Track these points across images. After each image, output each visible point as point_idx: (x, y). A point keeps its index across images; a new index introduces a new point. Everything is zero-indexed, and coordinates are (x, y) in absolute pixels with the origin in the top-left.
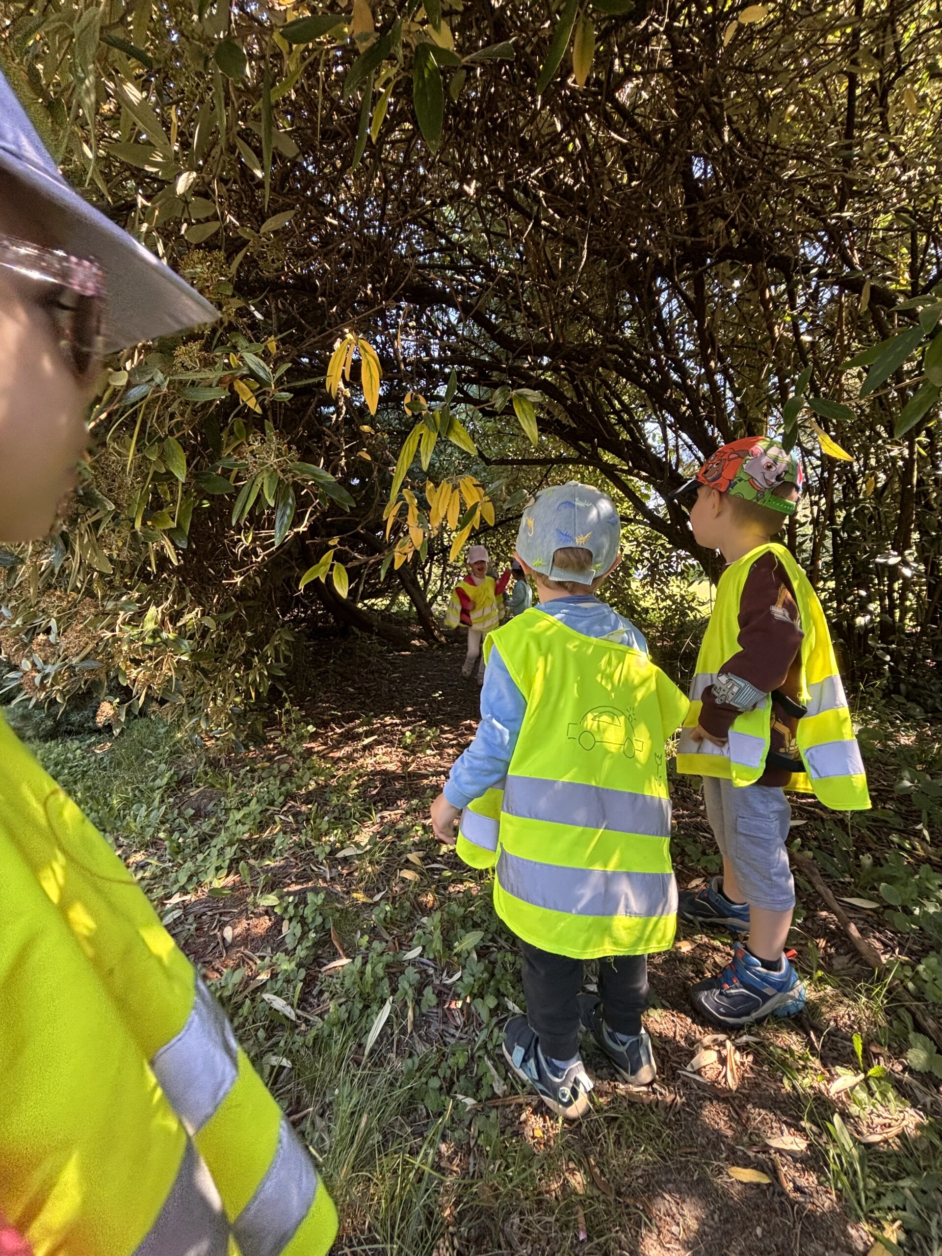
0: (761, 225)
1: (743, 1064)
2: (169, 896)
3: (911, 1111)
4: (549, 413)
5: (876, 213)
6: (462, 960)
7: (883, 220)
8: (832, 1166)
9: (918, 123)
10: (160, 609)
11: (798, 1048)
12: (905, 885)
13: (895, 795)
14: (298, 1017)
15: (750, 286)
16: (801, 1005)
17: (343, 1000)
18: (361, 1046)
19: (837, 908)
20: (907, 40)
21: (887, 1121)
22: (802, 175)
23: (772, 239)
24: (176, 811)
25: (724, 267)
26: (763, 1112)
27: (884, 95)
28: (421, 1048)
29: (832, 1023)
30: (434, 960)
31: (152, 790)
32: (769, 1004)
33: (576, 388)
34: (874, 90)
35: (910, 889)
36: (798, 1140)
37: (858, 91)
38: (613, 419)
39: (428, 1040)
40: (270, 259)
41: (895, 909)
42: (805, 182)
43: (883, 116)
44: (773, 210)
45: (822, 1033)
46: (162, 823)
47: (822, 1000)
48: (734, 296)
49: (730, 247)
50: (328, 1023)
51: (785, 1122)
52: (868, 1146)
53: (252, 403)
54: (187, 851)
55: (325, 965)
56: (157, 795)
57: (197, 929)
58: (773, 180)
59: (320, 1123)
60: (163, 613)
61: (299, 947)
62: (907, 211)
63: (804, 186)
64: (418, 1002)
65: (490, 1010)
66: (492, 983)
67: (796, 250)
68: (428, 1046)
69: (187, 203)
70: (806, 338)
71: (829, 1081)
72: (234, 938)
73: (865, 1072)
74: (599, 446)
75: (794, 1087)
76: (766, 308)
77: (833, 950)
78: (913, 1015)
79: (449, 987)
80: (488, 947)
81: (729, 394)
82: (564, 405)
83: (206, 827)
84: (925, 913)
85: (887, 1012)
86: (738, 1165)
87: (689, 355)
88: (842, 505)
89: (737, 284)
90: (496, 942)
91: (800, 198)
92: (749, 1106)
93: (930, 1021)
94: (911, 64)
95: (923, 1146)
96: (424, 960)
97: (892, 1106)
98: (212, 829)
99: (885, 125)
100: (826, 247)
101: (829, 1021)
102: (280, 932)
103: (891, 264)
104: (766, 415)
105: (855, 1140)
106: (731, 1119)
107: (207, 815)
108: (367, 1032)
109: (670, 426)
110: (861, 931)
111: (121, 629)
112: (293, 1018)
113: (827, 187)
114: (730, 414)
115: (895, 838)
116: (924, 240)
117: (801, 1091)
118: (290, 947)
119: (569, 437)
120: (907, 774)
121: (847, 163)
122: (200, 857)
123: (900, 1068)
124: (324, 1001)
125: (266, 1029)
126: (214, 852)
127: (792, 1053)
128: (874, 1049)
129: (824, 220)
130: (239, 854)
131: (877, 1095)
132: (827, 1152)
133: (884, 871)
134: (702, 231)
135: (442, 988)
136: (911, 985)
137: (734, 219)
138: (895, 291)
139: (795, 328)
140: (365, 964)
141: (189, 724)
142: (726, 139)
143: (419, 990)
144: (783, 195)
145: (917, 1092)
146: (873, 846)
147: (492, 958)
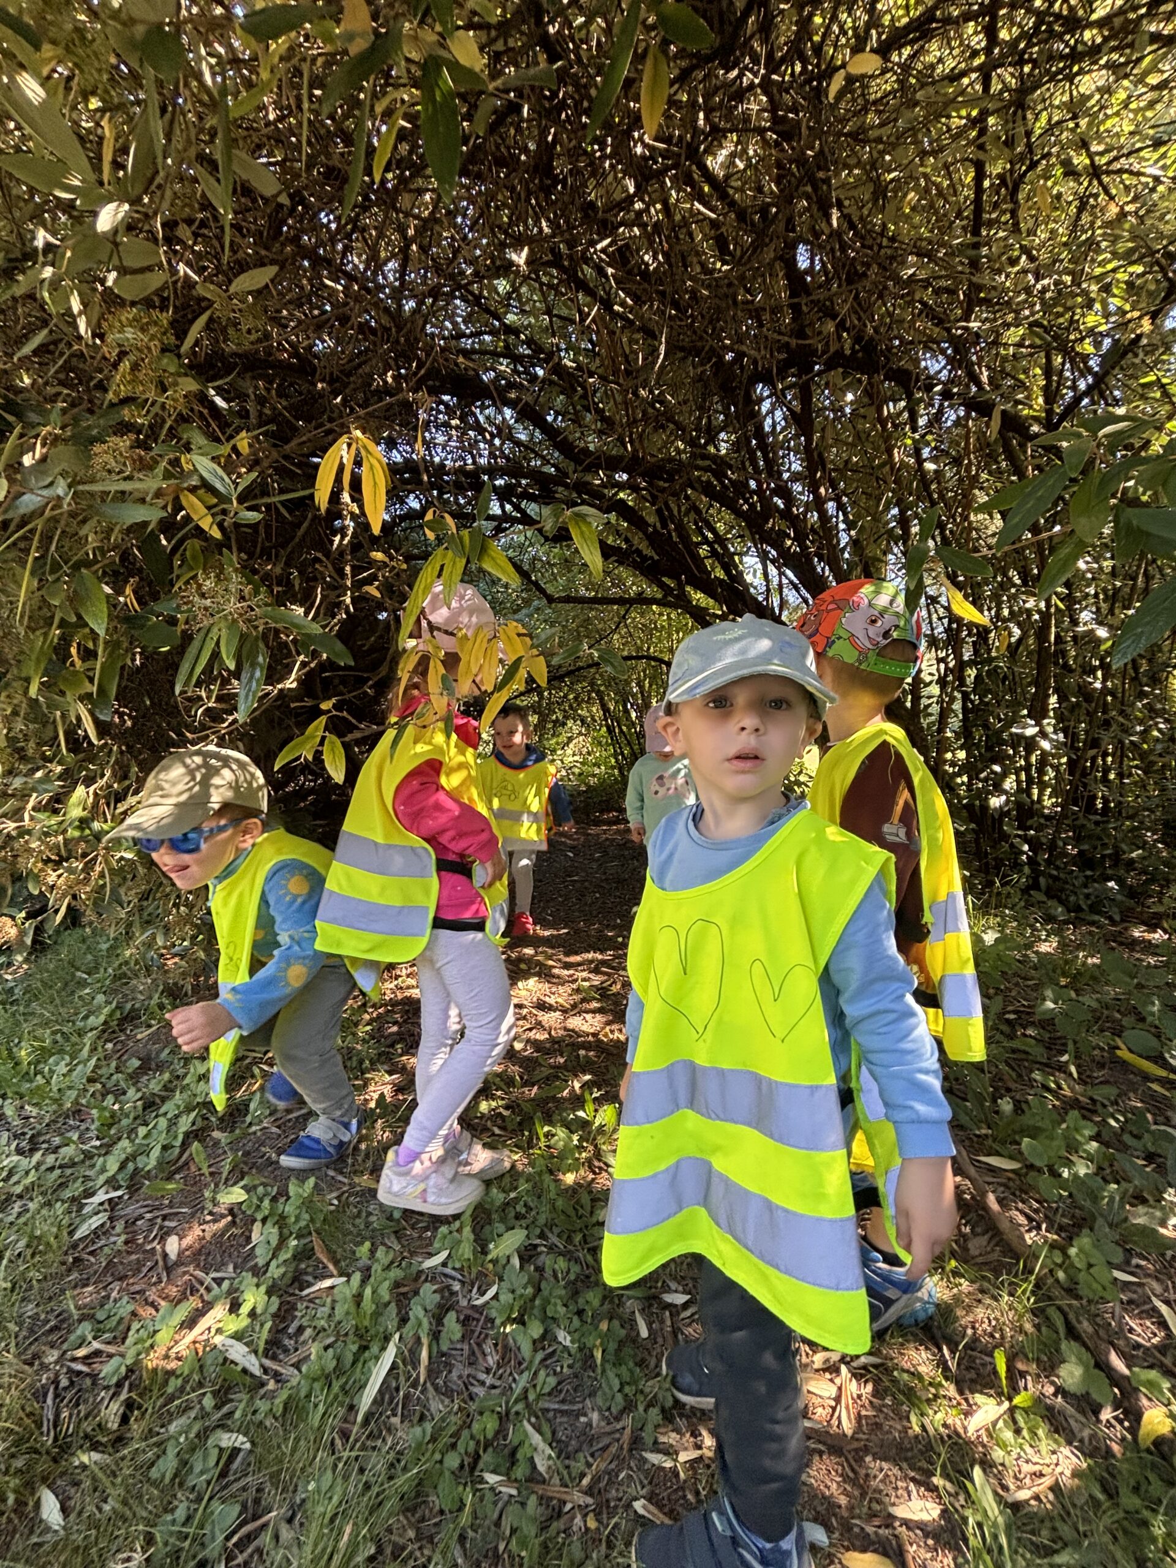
0: (876, 330)
1: (859, 1397)
2: (89, 1193)
3: (1066, 1451)
4: (627, 540)
5: (1008, 326)
6: (500, 1268)
7: (1013, 335)
8: (972, 1541)
9: (1052, 226)
10: (92, 789)
11: (927, 1369)
12: (1052, 1138)
13: (1037, 1018)
14: (266, 1371)
15: (866, 400)
16: (931, 1309)
17: (332, 1339)
18: (352, 1408)
19: (972, 1171)
20: (1038, 132)
21: (1037, 1468)
22: (922, 275)
23: (890, 348)
24: (114, 1064)
25: (836, 375)
26: (885, 1465)
27: (1014, 192)
28: (437, 1405)
29: (969, 1332)
30: (461, 1269)
31: (81, 1033)
32: (892, 1310)
33: (659, 512)
34: (1003, 182)
35: (1055, 1143)
36: (930, 1505)
37: (987, 183)
38: (703, 551)
39: (447, 1392)
40: (244, 328)
41: (1039, 1170)
42: (926, 284)
43: (1014, 213)
44: (890, 315)
45: (957, 1344)
46: (91, 1080)
47: (957, 1299)
48: (848, 410)
49: (839, 353)
50: (306, 1377)
51: (913, 1480)
52: (1016, 1507)
53: (206, 523)
54: (125, 1122)
55: (310, 1285)
56: (88, 1040)
57: (126, 1243)
58: (888, 278)
59: (286, 1534)
60: (96, 794)
61: (274, 1263)
62: (1041, 325)
63: (926, 288)
64: (435, 1336)
65: (534, 1342)
66: (537, 1302)
67: (917, 361)
68: (447, 1401)
69: (116, 244)
70: (930, 466)
71: (967, 1414)
72: (180, 1254)
73: (1010, 1399)
74: (688, 583)
75: (923, 1428)
76: (884, 427)
77: (968, 1230)
78: (1065, 1315)
79: (479, 1309)
80: (536, 1246)
81: (842, 526)
82: (645, 533)
83: (155, 1085)
84: (1076, 1176)
85: (1034, 1312)
86: (855, 1549)
87: (796, 477)
88: (972, 663)
89: (850, 397)
90: (546, 1238)
91: (921, 302)
92: (868, 1459)
93: (1085, 1324)
94: (1044, 157)
95: (1080, 1501)
96: (448, 1271)
97: (1045, 1445)
98: (165, 1088)
99: (1016, 224)
100: (950, 360)
101: (965, 1328)
102: (249, 1239)
103: (1021, 385)
104: (885, 554)
105: (999, 1499)
106: (846, 1478)
107: (160, 1067)
108: (363, 1387)
109: (773, 562)
110: (1000, 1201)
111: (32, 818)
112: (257, 1371)
113: (952, 292)
114: (843, 550)
115: (1037, 1076)
116: (1060, 360)
117: (931, 1431)
118: (261, 1262)
119: (650, 571)
120: (1049, 993)
121: (975, 264)
122: (142, 1131)
123: (1051, 1390)
124: (305, 1342)
125: (215, 1394)
126: (163, 1123)
127: (919, 1376)
128: (1020, 1366)
129: (948, 330)
130: (200, 1123)
131: (1025, 1433)
132: (965, 1520)
133: (1027, 1120)
134: (809, 332)
135: (469, 1312)
136: (1061, 1275)
137: (843, 321)
138: (1028, 417)
139: (917, 453)
140: (364, 1281)
141: (141, 938)
142: (835, 223)
143: (438, 1319)
144: (902, 297)
145: (1072, 1422)
146: (1013, 1085)
147: (540, 1263)
